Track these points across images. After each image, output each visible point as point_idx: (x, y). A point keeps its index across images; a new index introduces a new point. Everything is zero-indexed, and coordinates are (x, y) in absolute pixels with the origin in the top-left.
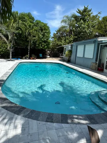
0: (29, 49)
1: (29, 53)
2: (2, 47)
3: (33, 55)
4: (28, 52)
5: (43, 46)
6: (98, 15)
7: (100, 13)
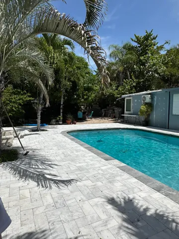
0: (62, 103)
1: (62, 111)
2: (11, 102)
3: (69, 116)
4: (60, 111)
5: (85, 97)
6: (164, 46)
7: (167, 43)
